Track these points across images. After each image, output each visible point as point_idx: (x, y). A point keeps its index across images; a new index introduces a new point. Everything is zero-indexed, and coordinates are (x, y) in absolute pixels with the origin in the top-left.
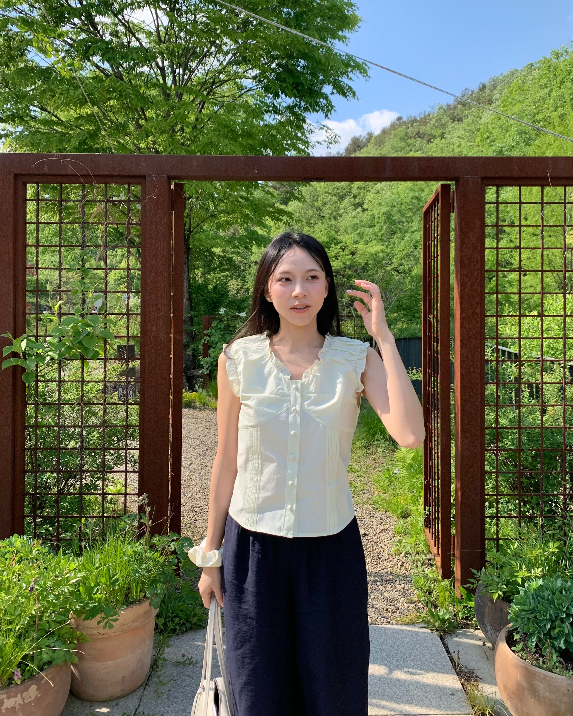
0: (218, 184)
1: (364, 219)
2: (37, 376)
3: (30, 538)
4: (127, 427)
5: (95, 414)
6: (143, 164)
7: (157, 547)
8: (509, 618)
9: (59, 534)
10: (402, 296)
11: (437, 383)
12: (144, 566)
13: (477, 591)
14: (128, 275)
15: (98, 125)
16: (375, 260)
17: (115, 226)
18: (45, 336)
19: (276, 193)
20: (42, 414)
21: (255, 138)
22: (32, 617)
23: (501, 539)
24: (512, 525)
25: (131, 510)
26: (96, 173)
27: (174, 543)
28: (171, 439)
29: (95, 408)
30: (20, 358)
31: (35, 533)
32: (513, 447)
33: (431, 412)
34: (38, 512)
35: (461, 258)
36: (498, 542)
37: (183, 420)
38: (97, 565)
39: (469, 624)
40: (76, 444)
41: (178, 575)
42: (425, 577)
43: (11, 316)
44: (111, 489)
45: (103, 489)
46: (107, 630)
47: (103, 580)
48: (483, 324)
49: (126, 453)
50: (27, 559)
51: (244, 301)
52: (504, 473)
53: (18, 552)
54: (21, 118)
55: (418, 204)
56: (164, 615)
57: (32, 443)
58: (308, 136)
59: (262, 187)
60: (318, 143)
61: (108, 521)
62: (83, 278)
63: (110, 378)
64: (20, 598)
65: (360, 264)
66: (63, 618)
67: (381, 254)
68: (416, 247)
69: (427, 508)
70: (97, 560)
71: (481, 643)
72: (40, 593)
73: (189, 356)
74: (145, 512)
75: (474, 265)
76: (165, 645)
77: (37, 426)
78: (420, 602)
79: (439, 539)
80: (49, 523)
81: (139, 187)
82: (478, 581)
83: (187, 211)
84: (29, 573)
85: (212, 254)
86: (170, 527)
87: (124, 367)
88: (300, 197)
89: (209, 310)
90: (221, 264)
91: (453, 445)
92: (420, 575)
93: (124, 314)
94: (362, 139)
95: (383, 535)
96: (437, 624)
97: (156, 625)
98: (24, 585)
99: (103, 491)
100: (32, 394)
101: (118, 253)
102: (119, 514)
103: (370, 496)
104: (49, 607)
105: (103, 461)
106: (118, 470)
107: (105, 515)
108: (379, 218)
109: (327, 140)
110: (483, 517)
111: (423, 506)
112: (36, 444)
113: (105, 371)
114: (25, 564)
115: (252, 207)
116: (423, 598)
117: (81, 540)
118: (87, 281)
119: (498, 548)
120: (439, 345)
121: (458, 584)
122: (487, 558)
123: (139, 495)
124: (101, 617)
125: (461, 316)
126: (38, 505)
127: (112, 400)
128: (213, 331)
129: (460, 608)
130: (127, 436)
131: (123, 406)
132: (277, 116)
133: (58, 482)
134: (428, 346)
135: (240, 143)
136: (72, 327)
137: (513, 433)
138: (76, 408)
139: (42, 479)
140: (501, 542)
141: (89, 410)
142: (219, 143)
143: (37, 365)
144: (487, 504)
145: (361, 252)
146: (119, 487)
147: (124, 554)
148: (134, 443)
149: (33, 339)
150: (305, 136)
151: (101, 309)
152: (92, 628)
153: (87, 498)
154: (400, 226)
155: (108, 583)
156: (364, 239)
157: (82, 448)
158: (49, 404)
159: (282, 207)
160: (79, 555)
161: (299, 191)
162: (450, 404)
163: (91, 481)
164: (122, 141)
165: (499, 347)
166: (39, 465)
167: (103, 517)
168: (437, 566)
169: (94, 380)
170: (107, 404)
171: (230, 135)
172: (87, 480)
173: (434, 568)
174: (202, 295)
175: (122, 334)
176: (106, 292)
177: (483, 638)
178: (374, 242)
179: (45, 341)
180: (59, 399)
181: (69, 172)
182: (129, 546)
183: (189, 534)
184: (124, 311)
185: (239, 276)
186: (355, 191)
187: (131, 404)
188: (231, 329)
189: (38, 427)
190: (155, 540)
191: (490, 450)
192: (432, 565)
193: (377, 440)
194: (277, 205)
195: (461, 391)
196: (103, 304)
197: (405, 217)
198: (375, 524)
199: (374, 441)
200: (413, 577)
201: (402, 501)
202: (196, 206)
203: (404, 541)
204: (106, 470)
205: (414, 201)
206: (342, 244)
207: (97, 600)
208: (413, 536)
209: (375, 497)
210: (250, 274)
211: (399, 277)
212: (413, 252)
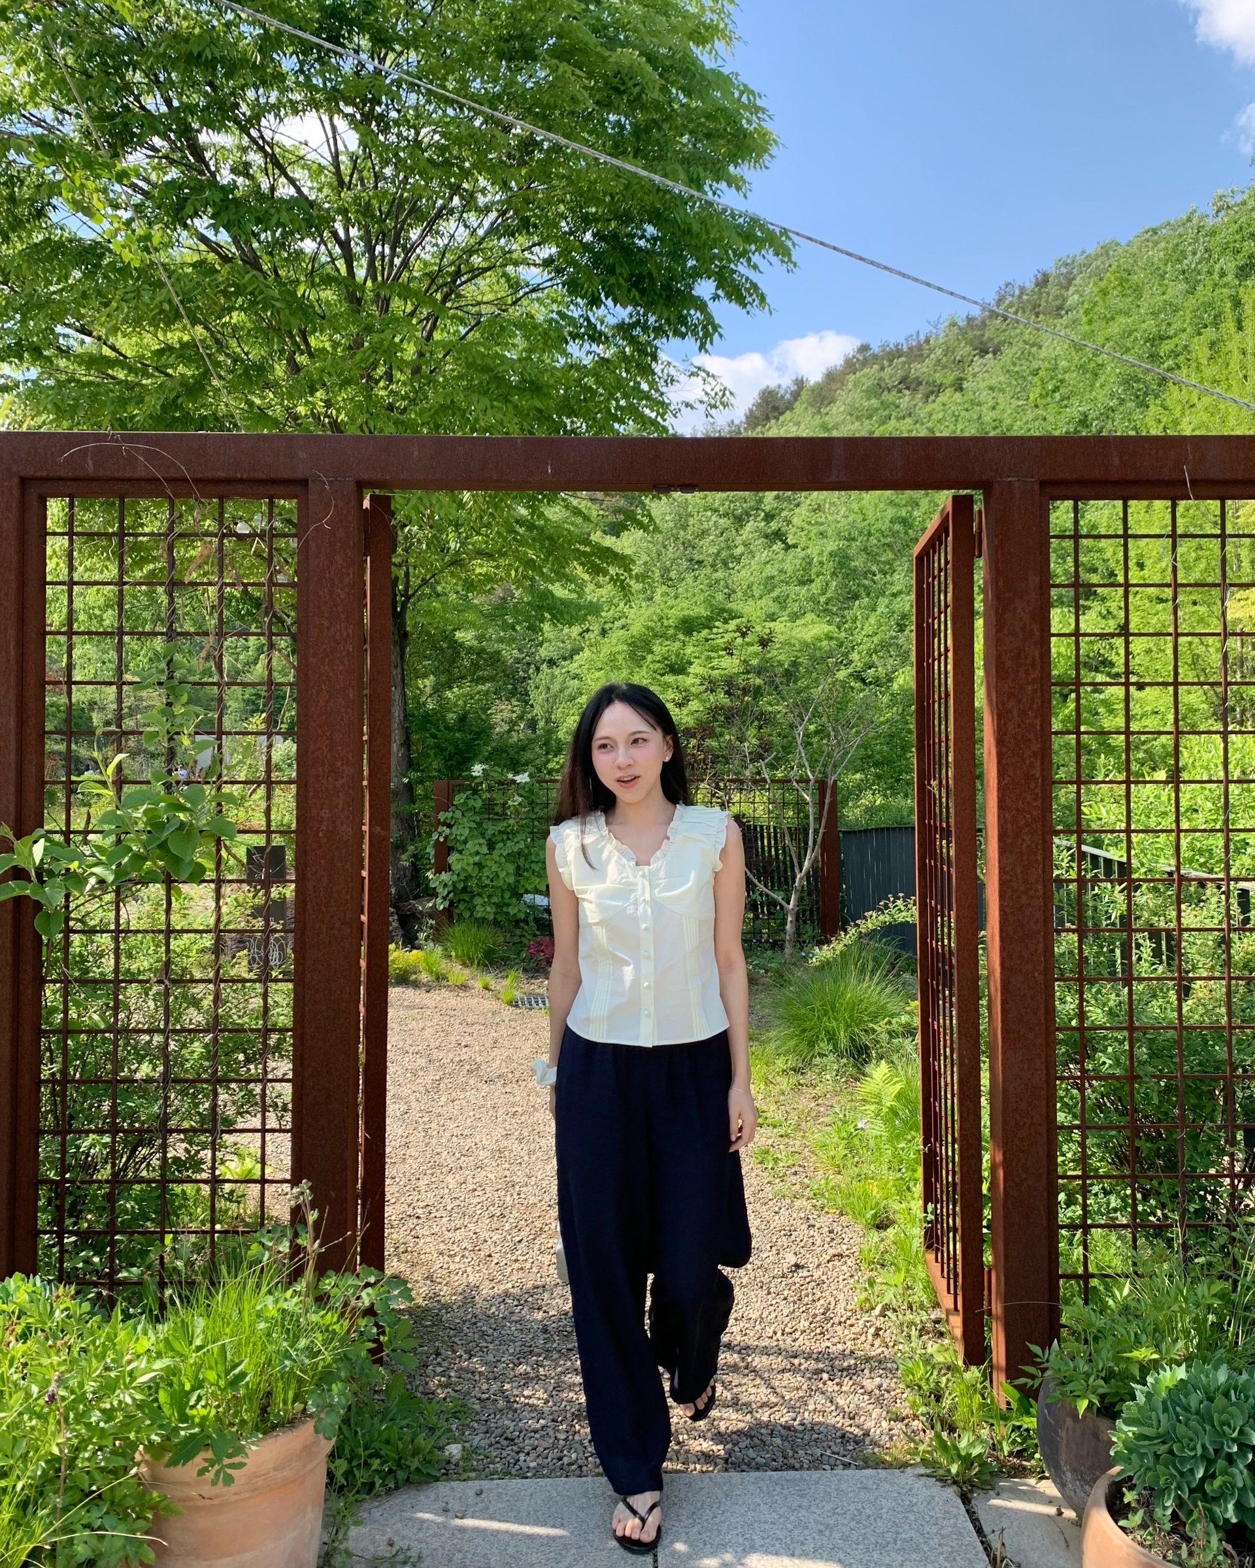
0: (466, 496)
1: (788, 567)
2: (67, 919)
3: (49, 1282)
4: (267, 1031)
5: (195, 1003)
7: (332, 1301)
8: (1112, 1453)
9: (114, 1271)
10: (872, 734)
11: (949, 928)
12: (303, 1343)
13: (1041, 1394)
14: (270, 697)
15: (205, 365)
16: (812, 656)
17: (241, 589)
18: (86, 832)
19: (594, 512)
20: (77, 1004)
21: (548, 396)
22: (53, 1461)
23: (1093, 1276)
24: (1119, 1243)
25: (274, 1213)
26: (200, 476)
27: (369, 1290)
28: (362, 1058)
29: (198, 990)
30: (30, 881)
31: (61, 1269)
32: (1118, 1072)
33: (935, 993)
34: (68, 1221)
35: (999, 657)
36: (1086, 1283)
37: (391, 1013)
38: (198, 1342)
39: (1024, 1468)
40: (154, 1069)
41: (380, 1361)
42: (927, 1360)
43: (12, 788)
44: (231, 1168)
45: (213, 1168)
46: (220, 1488)
47: (211, 1376)
48: (1047, 800)
49: (264, 1090)
50: (43, 1331)
51: (524, 749)
52: (1100, 1128)
53: (22, 1314)
54: (37, 352)
55: (907, 534)
56: (347, 1451)
57: (56, 1067)
58: (664, 389)
60: (687, 405)
61: (224, 1240)
62: (169, 704)
63: (228, 923)
64: (26, 1417)
65: (781, 664)
66: (121, 1462)
67: (825, 643)
68: (901, 628)
69: (930, 1207)
70: (198, 1331)
71: (1052, 1510)
72: (72, 1407)
73: (404, 868)
74: (304, 1222)
75: (1027, 672)
76: (349, 1520)
77: (67, 1030)
78: (915, 1417)
79: (956, 1275)
80: (92, 1247)
81: (295, 502)
82: (1044, 1370)
83: (399, 550)
84: (45, 1361)
85: (455, 646)
86: (361, 1254)
87: (260, 900)
88: (646, 520)
89: (449, 768)
90: (475, 666)
91: (985, 1067)
92: (917, 1357)
93: (258, 783)
94: (782, 392)
95: (834, 1267)
96: (954, 1469)
97: (330, 1475)
98: (35, 1389)
99: (213, 1173)
100: (56, 960)
102: (247, 1225)
103: (806, 1181)
104: (91, 1438)
105: (214, 1106)
106: (246, 1126)
107: (218, 1227)
108: (821, 563)
109: (706, 399)
110: (1052, 1227)
111: (921, 1202)
112: (64, 1071)
113: (218, 907)
114: (38, 1342)
115: (541, 543)
116: (923, 1409)
117: (162, 1285)
118: (179, 710)
119: (1088, 1295)
120: (953, 845)
121: (1000, 1377)
122: (1063, 1320)
123: (294, 1181)
124: (205, 1460)
125: (999, 783)
126: (67, 1207)
127: (233, 973)
128: (458, 814)
129: (1006, 1431)
130: (265, 1051)
131: (258, 985)
132: (594, 347)
133: (113, 1154)
134: (928, 848)
135: (516, 407)
136: (145, 812)
137: (1116, 1039)
138: (155, 989)
139: (78, 1147)
140: (1094, 1282)
141: (182, 995)
142: (470, 404)
143: (67, 896)
144: (1062, 1197)
145: (781, 638)
146: (249, 1163)
147: (258, 1316)
148: (282, 1067)
149: (58, 838)
150: (657, 390)
151: (210, 771)
152: (188, 1484)
153: (178, 1189)
154: (866, 582)
155: (222, 1383)
156: (789, 610)
157: (167, 1080)
158: (95, 981)
159: (609, 541)
160: (157, 1320)
161: (644, 509)
162: (978, 977)
163: (186, 1150)
164: (258, 401)
165: (1084, 848)
166: (72, 1117)
167: (213, 1232)
168: (953, 1338)
169: (195, 926)
170: (223, 981)
171: (493, 387)
172: (178, 1149)
173: (946, 1341)
174: (434, 736)
175: (253, 825)
176: (220, 733)
177: (1056, 1498)
178: (810, 616)
179: (86, 842)
180: (117, 970)
181: (140, 473)
182: (270, 1299)
183: (402, 1267)
184: (261, 775)
185: (513, 693)
187: (276, 981)
188: (498, 809)
189: (69, 1032)
190: (328, 1284)
191: (1068, 1078)
192: (941, 1334)
193: (821, 1055)
194: (596, 537)
195: (1003, 949)
196: (214, 761)
197: (878, 563)
198: (818, 1242)
199: (813, 1056)
200: (899, 1361)
201: (875, 1190)
202: (419, 541)
203: (879, 1280)
204: (221, 1127)
205: (897, 527)
206: (738, 621)
207: (197, 1420)
208: (899, 1270)
209: (818, 1182)
210: (537, 688)
211: (867, 692)
212: (896, 637)
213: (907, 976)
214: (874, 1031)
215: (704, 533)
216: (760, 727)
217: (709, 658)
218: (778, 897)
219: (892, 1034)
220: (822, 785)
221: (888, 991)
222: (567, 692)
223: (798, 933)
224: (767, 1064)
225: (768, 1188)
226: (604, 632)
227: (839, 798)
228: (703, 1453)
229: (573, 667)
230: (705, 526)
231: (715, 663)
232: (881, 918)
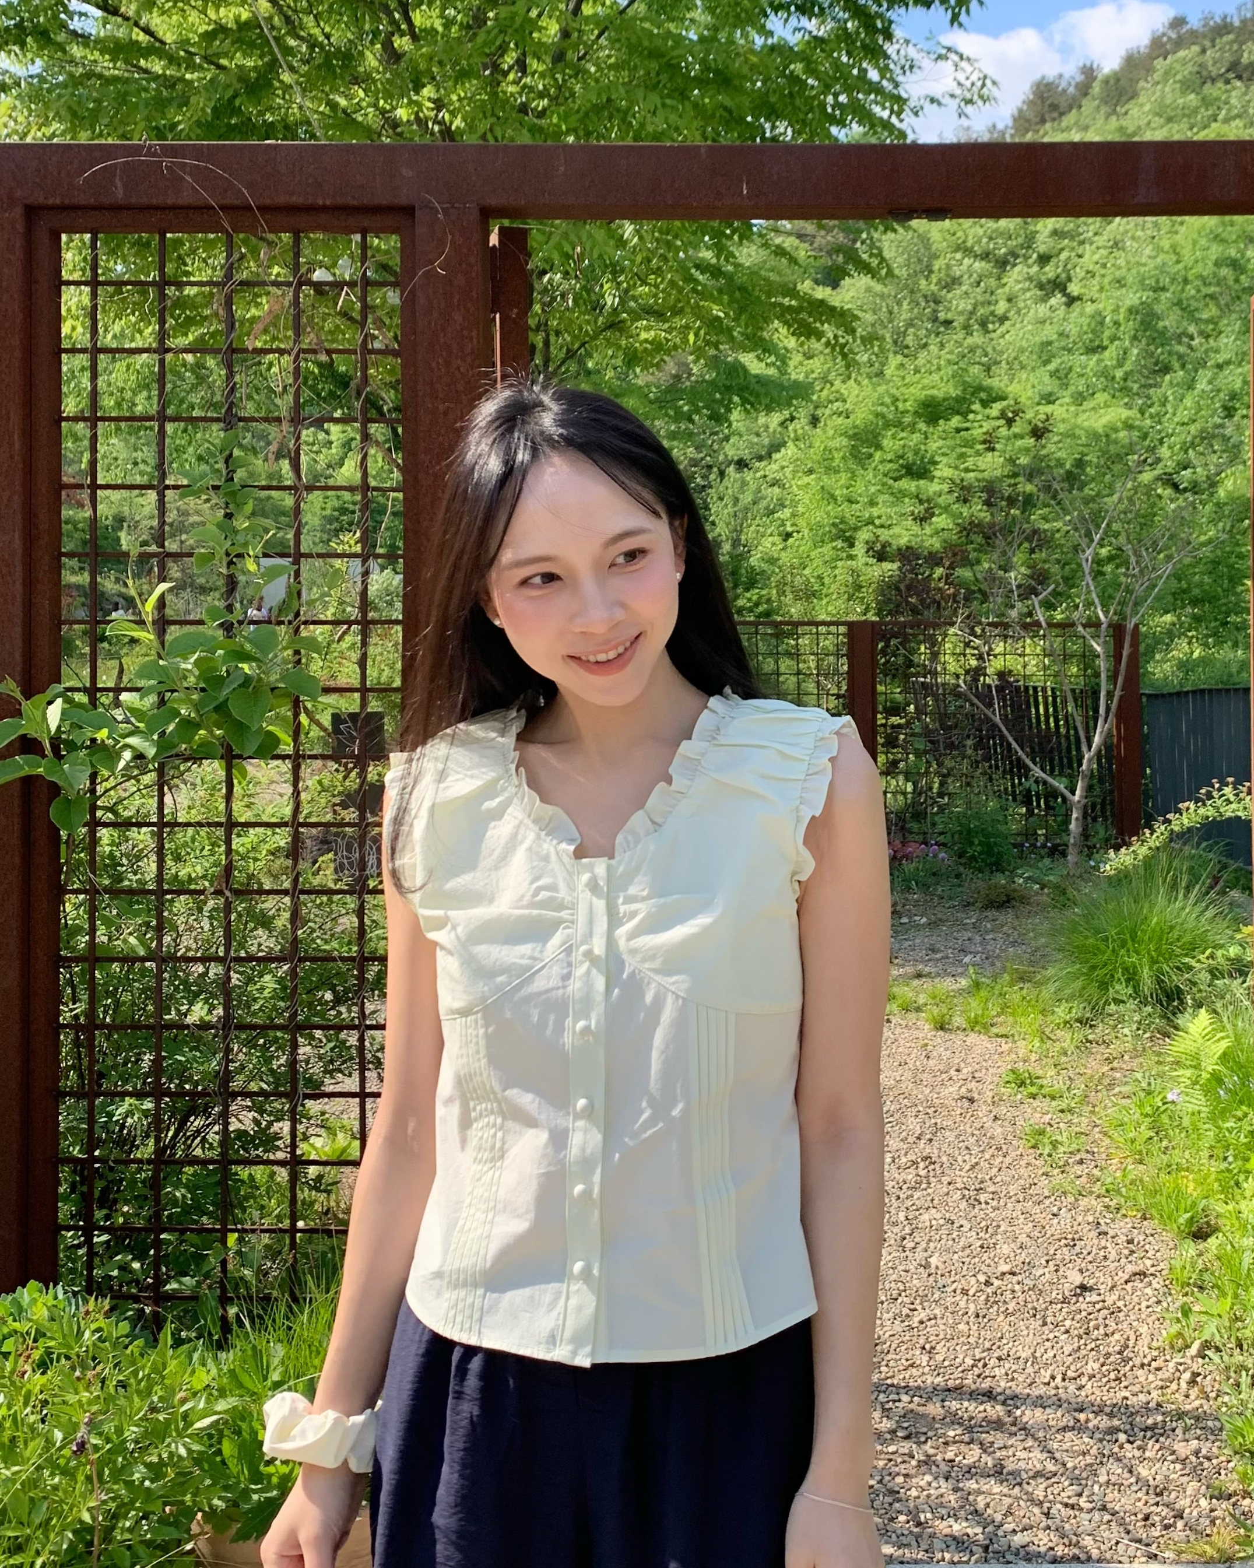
0: (628, 229)
1: (1073, 330)
2: (94, 808)
3: (75, 1294)
4: (364, 960)
5: (265, 922)
6: (407, 172)
9: (159, 1282)
10: (1187, 561)
14: (365, 506)
15: (272, 52)
16: (1104, 453)
17: (323, 358)
18: (118, 690)
19: (801, 255)
20: (108, 922)
21: (740, 90)
22: (83, 1531)
26: (268, 202)
29: (269, 904)
30: (44, 756)
31: (90, 1278)
34: (99, 1214)
38: (275, 1376)
40: (210, 1012)
43: (18, 630)
44: (318, 1146)
45: (294, 1146)
49: (361, 1040)
50: (68, 1358)
53: (40, 1334)
54: (43, 36)
55: (1237, 281)
57: (80, 1007)
58: (900, 79)
59: (761, 235)
60: (932, 100)
61: (310, 1241)
62: (229, 516)
63: (309, 814)
64: (46, 1473)
65: (1060, 463)
66: (171, 1533)
67: (1122, 434)
70: (276, 1361)
72: (107, 1460)
77: (94, 957)
80: (129, 1249)
81: (394, 241)
83: (537, 308)
84: (72, 1398)
87: (353, 782)
88: (874, 262)
93: (350, 623)
94: (1063, 84)
95: (1134, 1290)
98: (58, 1435)
99: (293, 1152)
100: (80, 862)
101: (333, 438)
103: (1096, 1172)
104: (133, 1502)
105: (293, 1063)
106: (338, 1089)
107: (300, 1224)
108: (1117, 323)
109: (958, 92)
112: (90, 1014)
113: (296, 793)
114: (61, 1372)
115: (731, 295)
117: (225, 1301)
118: (242, 523)
126: (97, 1194)
127: (316, 881)
130: (364, 988)
131: (348, 898)
132: (804, 22)
133: (157, 1124)
135: (696, 105)
136: (196, 663)
138: (211, 903)
139: (110, 1115)
141: (249, 911)
142: (632, 103)
143: (93, 777)
145: (1062, 428)
146: (342, 1139)
149: (81, 698)
150: (892, 80)
151: (283, 607)
153: (243, 1172)
154: (1182, 349)
156: (1072, 389)
157: (227, 1024)
158: (131, 892)
159: (821, 293)
160: (221, 1345)
161: (872, 246)
163: (255, 1120)
164: (343, 102)
166: (101, 1075)
167: (293, 1230)
169: (265, 819)
170: (303, 892)
171: (664, 77)
172: (243, 1120)
175: (342, 681)
176: (298, 556)
178: (1101, 397)
179: (117, 704)
180: (160, 877)
181: (186, 198)
184: (353, 612)
186: (1043, 243)
187: (375, 892)
189: (98, 960)
193: (1118, 1002)
194: (806, 286)
196: (289, 594)
197: (1198, 321)
198: (1113, 1256)
199: (1107, 1003)
200: (1224, 1418)
201: (1191, 1186)
202: (563, 296)
203: (1196, 1308)
204: (302, 1090)
205: (1224, 271)
206: (1005, 403)
207: (275, 1480)
208: (1224, 1295)
209: (1112, 1174)
210: (721, 499)
211: (1181, 502)
212: (1222, 426)
213: (1235, 894)
214: (1190, 968)
215: (952, 283)
216: (1032, 551)
217: (962, 456)
218: (1060, 784)
219: (1215, 973)
220: (1117, 630)
221: (1209, 914)
222: (763, 504)
223: (1085, 835)
224: (1043, 1012)
225: (1044, 1182)
226: (814, 421)
227: (1142, 648)
228: (955, 1538)
229: (771, 469)
230: (957, 271)
231: (970, 463)
232: (1202, 811)
